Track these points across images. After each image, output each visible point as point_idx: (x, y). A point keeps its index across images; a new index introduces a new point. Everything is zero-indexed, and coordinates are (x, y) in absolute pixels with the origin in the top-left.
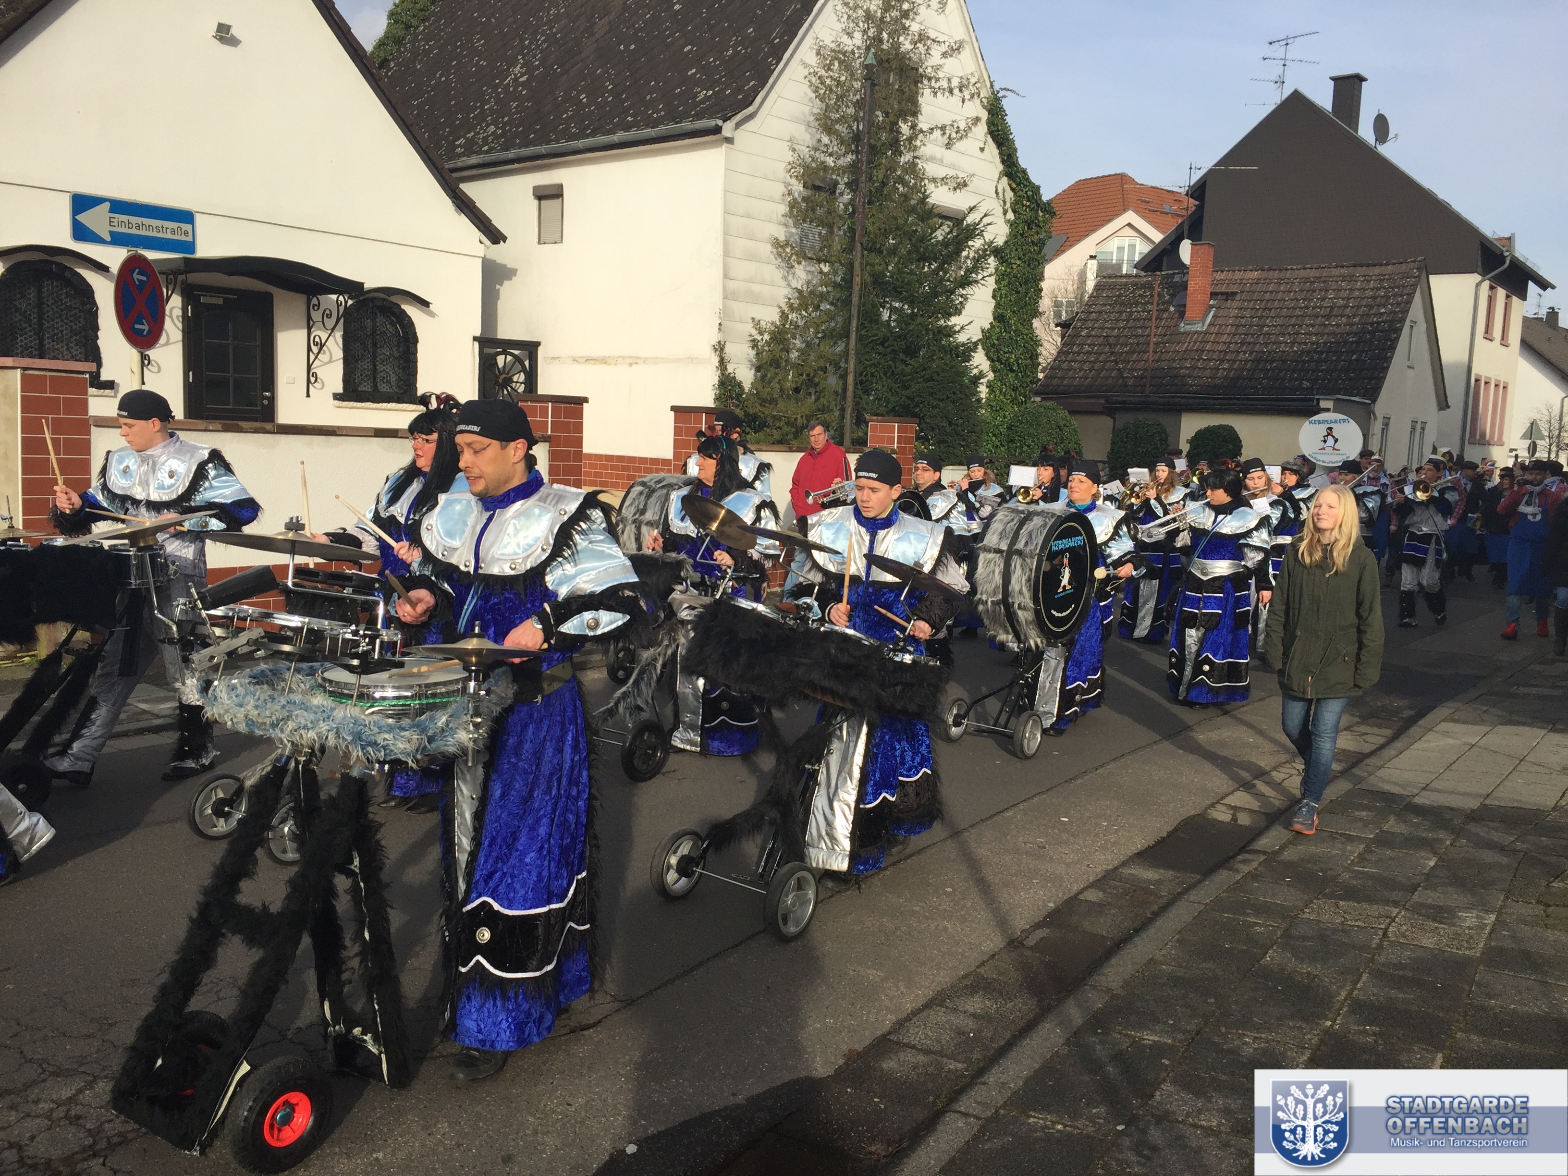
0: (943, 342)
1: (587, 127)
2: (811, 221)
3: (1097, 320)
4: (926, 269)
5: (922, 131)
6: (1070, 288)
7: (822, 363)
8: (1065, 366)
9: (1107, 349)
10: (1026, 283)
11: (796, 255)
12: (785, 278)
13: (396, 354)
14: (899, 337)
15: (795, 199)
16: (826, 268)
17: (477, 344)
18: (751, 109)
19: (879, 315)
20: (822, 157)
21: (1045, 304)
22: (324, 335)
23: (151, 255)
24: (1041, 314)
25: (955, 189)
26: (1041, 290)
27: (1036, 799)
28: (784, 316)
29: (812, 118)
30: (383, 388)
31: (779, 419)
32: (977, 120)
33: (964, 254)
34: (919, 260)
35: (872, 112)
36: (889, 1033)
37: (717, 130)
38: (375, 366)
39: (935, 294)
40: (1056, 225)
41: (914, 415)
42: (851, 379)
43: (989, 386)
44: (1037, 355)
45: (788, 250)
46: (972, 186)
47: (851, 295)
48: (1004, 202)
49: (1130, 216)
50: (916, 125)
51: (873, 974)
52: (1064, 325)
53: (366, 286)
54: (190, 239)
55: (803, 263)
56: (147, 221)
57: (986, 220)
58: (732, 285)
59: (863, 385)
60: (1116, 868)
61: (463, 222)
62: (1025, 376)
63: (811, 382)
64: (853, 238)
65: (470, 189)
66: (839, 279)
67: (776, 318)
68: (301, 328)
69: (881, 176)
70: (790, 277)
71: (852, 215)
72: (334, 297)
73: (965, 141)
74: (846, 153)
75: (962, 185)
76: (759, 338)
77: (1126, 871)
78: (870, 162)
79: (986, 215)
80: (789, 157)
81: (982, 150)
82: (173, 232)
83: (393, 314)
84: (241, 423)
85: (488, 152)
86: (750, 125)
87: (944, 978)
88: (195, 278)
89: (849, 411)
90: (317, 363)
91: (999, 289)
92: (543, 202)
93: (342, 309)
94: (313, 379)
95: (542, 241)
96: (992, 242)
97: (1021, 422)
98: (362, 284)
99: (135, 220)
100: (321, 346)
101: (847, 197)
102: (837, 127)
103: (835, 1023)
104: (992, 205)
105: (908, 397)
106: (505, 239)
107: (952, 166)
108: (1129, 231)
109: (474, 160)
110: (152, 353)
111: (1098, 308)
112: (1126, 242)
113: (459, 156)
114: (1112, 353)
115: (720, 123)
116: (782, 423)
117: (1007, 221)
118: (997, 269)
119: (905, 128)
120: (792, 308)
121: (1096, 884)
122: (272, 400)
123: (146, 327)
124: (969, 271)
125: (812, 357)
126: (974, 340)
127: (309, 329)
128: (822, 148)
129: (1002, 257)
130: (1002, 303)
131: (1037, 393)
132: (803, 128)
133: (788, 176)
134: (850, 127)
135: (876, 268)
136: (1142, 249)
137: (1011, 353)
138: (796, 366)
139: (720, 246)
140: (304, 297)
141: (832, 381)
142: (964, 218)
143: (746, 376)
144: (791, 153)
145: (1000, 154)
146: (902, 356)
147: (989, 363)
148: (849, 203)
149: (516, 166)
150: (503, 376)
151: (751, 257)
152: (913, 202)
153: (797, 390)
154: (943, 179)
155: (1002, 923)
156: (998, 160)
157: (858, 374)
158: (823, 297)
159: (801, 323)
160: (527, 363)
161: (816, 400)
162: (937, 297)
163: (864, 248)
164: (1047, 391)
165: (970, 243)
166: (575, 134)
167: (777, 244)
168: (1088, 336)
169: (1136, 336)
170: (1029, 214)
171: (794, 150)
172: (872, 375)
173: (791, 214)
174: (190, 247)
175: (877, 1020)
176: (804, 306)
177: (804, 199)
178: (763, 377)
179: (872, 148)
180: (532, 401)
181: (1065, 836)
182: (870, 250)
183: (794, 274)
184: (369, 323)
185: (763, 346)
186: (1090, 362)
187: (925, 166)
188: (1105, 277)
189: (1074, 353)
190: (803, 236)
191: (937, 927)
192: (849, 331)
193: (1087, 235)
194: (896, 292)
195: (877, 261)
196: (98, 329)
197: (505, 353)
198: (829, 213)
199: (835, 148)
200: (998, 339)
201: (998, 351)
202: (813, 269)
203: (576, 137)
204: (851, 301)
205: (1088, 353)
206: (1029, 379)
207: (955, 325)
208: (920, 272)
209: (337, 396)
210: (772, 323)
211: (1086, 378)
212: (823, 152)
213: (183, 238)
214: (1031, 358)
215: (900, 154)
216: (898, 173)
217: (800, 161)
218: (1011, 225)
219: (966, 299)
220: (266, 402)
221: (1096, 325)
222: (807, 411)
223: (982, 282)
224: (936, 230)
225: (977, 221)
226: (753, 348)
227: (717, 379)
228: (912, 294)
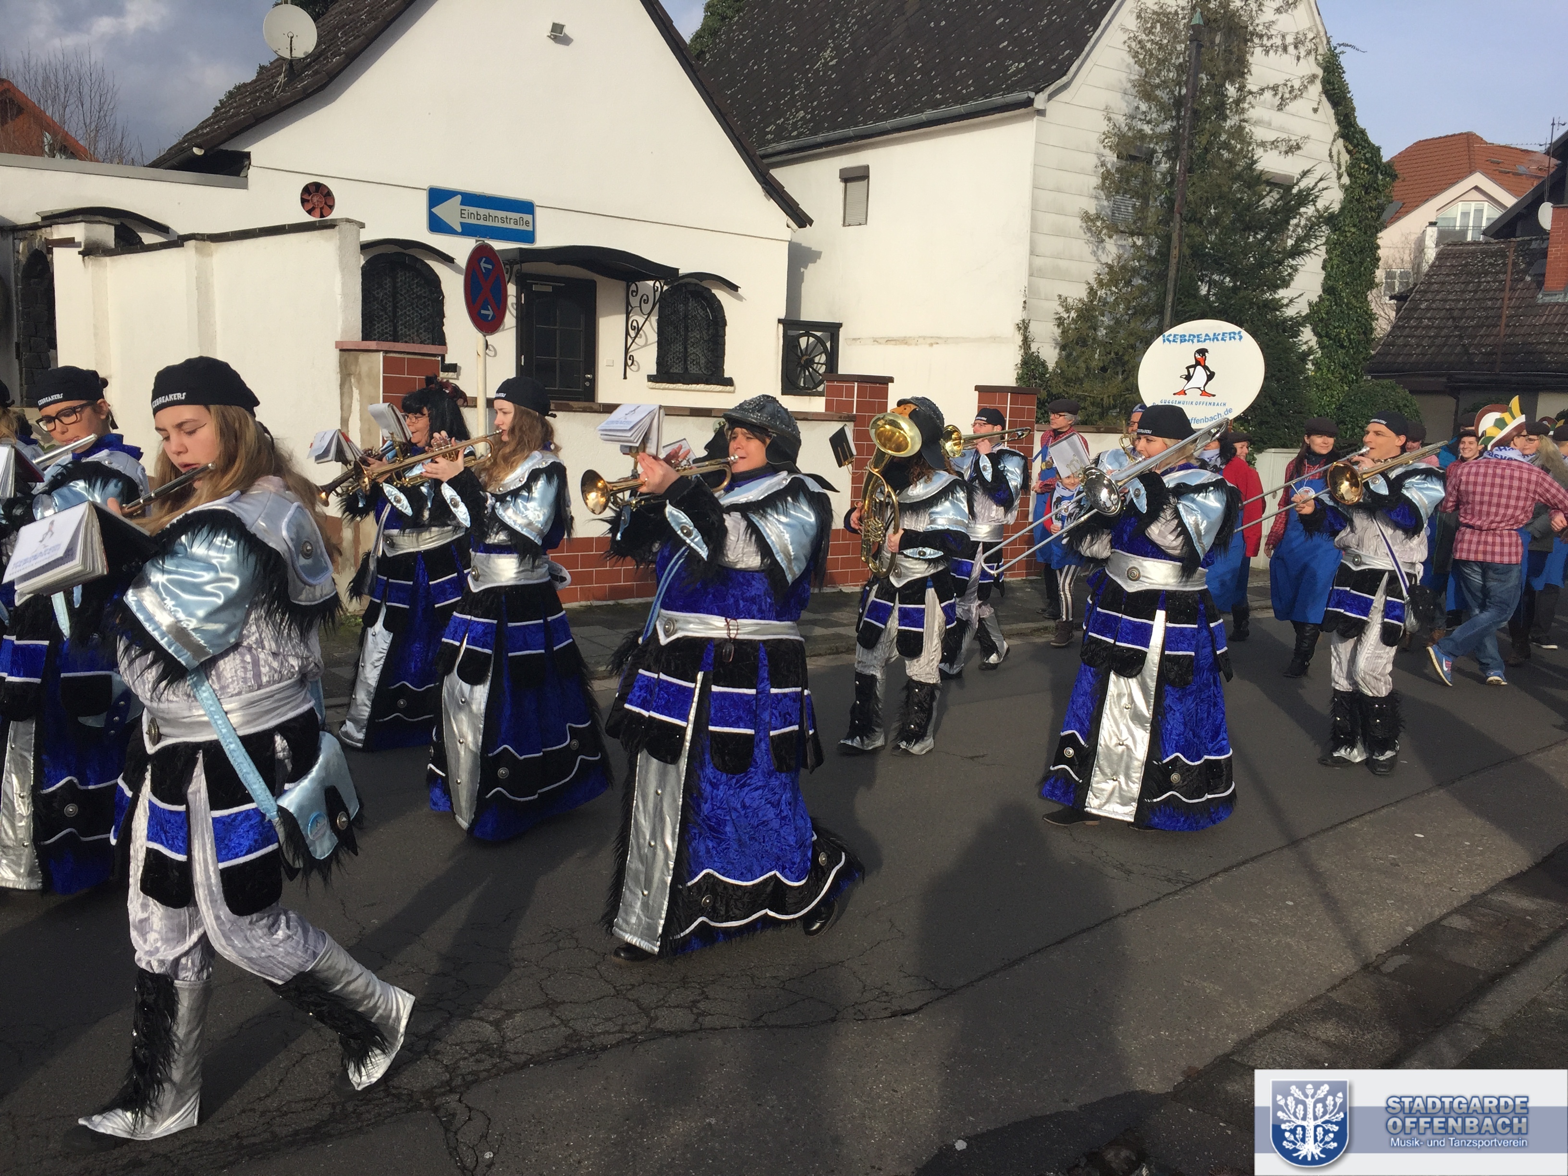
1: (896, 107)
2: (1125, 193)
3: (1438, 292)
4: (1251, 239)
5: (1250, 92)
6: (1407, 258)
7: (1132, 340)
8: (1400, 341)
9: (1450, 322)
10: (1361, 252)
11: (1107, 227)
12: (1094, 253)
13: (706, 338)
14: (1219, 311)
15: (1108, 171)
16: (1139, 242)
17: (781, 326)
18: (1064, 79)
19: (1197, 289)
20: (1139, 125)
21: (1380, 274)
22: (641, 320)
23: (498, 245)
24: (1377, 285)
25: (1286, 153)
26: (1378, 259)
27: (1384, 811)
28: (1092, 292)
29: (1130, 85)
30: (693, 370)
31: (1084, 399)
32: (1312, 78)
33: (1294, 222)
34: (1244, 230)
35: (1196, 74)
36: (1233, 1053)
37: (1029, 102)
38: (686, 349)
39: (1260, 265)
40: (1398, 189)
43: (1316, 363)
44: (1372, 330)
45: (1099, 224)
46: (1307, 148)
47: (1167, 268)
48: (1339, 165)
49: (1477, 179)
50: (1244, 86)
51: (1211, 988)
52: (1400, 298)
53: (680, 272)
54: (530, 229)
55: (1115, 237)
56: (494, 213)
57: (1321, 185)
58: (1038, 262)
60: (1484, 894)
61: (772, 207)
62: (1358, 352)
63: (1119, 360)
64: (1171, 210)
65: (780, 174)
66: (1154, 252)
67: (1083, 294)
68: (621, 313)
69: (1204, 142)
70: (1100, 252)
71: (1170, 185)
72: (651, 283)
73: (1299, 103)
74: (1166, 119)
75: (1293, 148)
76: (1065, 315)
77: (1498, 898)
78: (1193, 127)
79: (1321, 179)
80: (1104, 126)
81: (1315, 110)
82: (516, 223)
83: (705, 299)
84: (571, 403)
85: (797, 137)
86: (1063, 96)
87: (1290, 1000)
88: (530, 267)
90: (634, 346)
91: (1331, 259)
92: (848, 184)
93: (658, 294)
94: (630, 362)
95: (847, 223)
96: (1327, 208)
97: (1353, 401)
98: (677, 270)
99: (483, 211)
100: (638, 330)
101: (1164, 166)
102: (1157, 92)
103: (1171, 1035)
104: (1326, 168)
106: (811, 222)
107: (1281, 129)
108: (1476, 195)
109: (783, 146)
110: (494, 338)
111: (1442, 278)
112: (1472, 207)
113: (770, 142)
114: (1456, 327)
115: (1032, 95)
116: (1088, 403)
117: (1342, 186)
118: (1328, 238)
119: (1231, 91)
120: (1101, 283)
121: (1462, 910)
122: (593, 382)
123: (490, 313)
124: (1300, 240)
125: (1122, 333)
126: (1303, 314)
127: (628, 314)
128: (1139, 116)
129: (1334, 225)
130: (1333, 274)
131: (1369, 372)
132: (1119, 95)
133: (1101, 146)
134: (1171, 92)
135: (1196, 239)
136: (1491, 214)
137: (1343, 328)
138: (1103, 344)
139: (1028, 222)
140: (624, 284)
142: (1297, 184)
143: (1050, 355)
144: (1106, 122)
145: (1336, 114)
147: (1316, 338)
148: (1168, 172)
149: (824, 149)
150: (805, 358)
151: (1060, 232)
152: (1239, 168)
153: (1104, 369)
154: (1273, 143)
155: (1355, 944)
156: (1333, 120)
158: (1135, 271)
159: (1111, 299)
160: (828, 345)
161: (1125, 380)
162: (1263, 268)
163: (1183, 219)
164: (1379, 369)
165: (1302, 210)
166: (883, 114)
167: (1087, 218)
168: (1428, 309)
169: (1485, 309)
170: (1367, 178)
171: (1109, 119)
173: (1102, 187)
174: (530, 236)
175: (1217, 1038)
176: (1114, 281)
177: (1118, 170)
178: (1069, 355)
179: (1195, 112)
180: (836, 382)
181: (1420, 854)
182: (1189, 221)
183: (1104, 248)
184: (681, 307)
185: (1069, 324)
186: (1430, 337)
187: (1253, 129)
188: (1449, 245)
189: (1411, 328)
190: (1116, 209)
191: (1279, 942)
192: (1164, 306)
193: (1427, 200)
194: (1218, 265)
195: (1197, 232)
196: (443, 316)
197: (808, 334)
198: (1144, 183)
199: (1154, 116)
200: (1327, 314)
201: (1327, 326)
202: (1124, 243)
203: (884, 117)
204: (1167, 275)
205: (1428, 327)
206: (1361, 357)
207: (1283, 298)
208: (1246, 243)
209: (651, 378)
210: (1080, 300)
211: (1424, 355)
212: (1141, 120)
213: (524, 228)
214: (1365, 333)
215: (1225, 118)
216: (1222, 139)
217: (1116, 130)
218: (1346, 190)
219: (1295, 269)
220: (587, 384)
221: (1438, 297)
222: (1115, 391)
223: (1315, 251)
224: (1264, 197)
225: (1311, 186)
226: (1058, 326)
227: (1020, 358)
228: (1236, 266)
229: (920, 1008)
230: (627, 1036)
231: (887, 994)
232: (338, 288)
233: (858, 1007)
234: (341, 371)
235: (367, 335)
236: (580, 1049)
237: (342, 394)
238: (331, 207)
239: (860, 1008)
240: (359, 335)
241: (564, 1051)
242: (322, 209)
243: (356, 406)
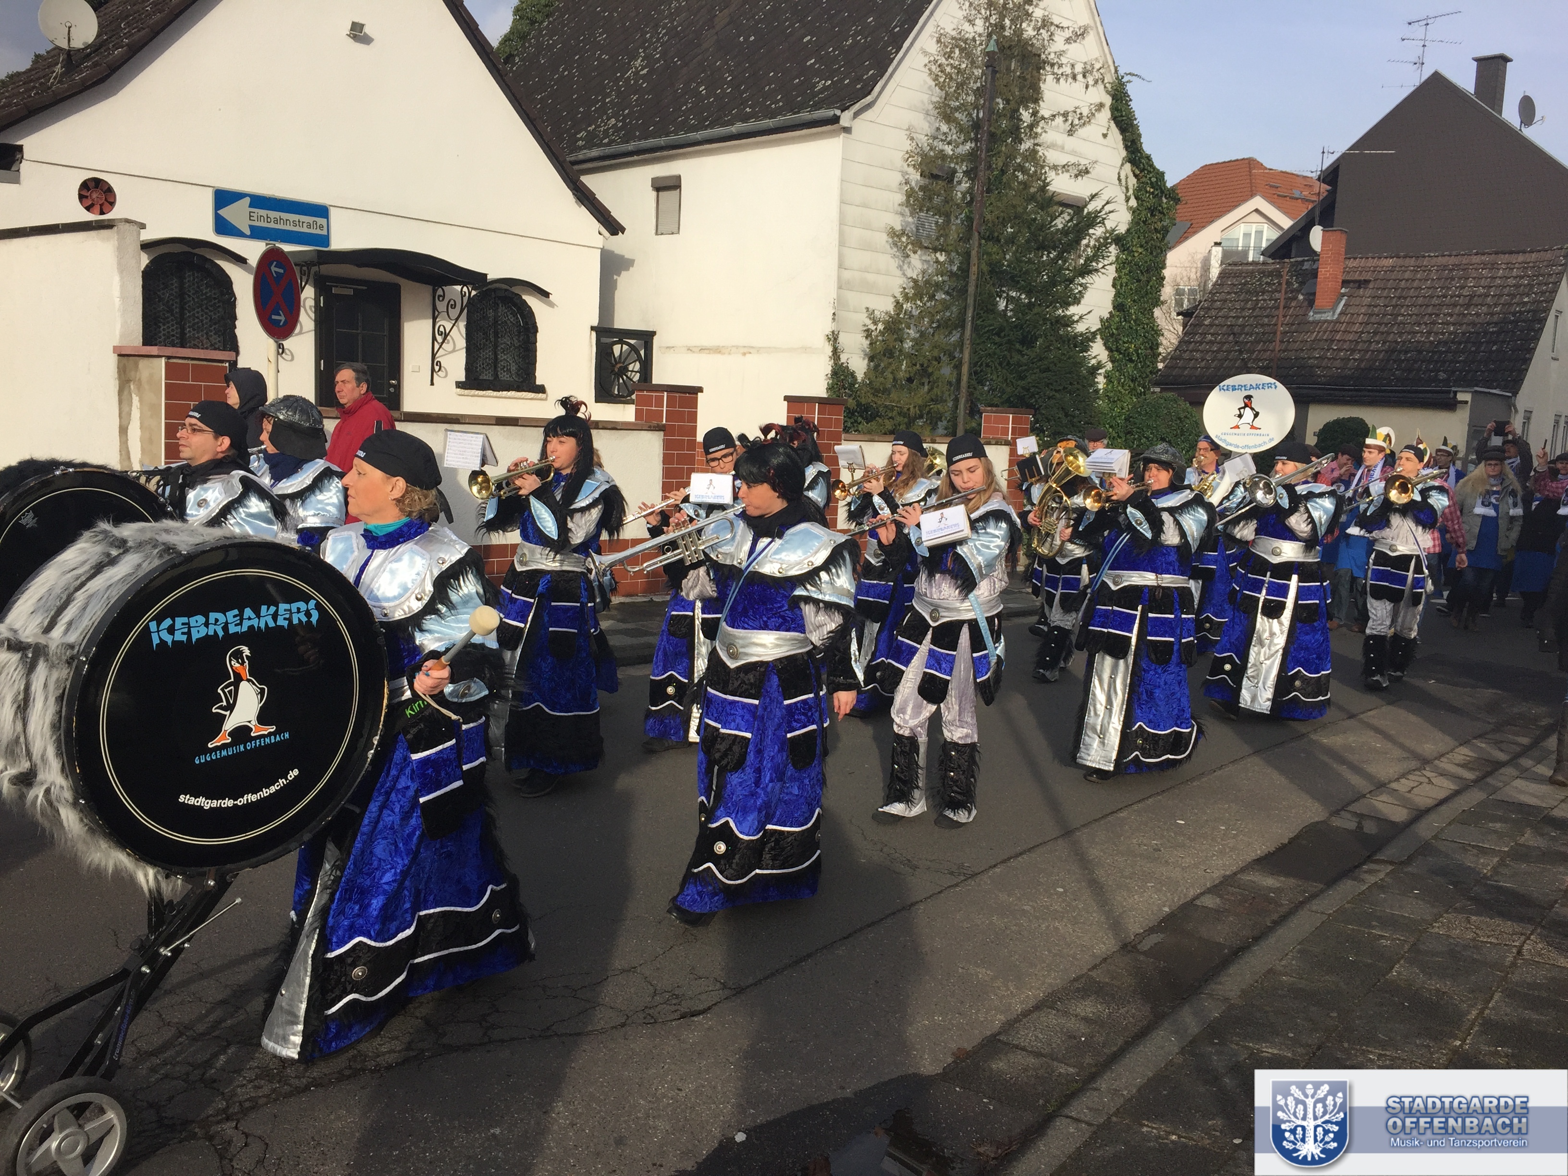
0: (1061, 332)
1: (706, 119)
2: (928, 211)
3: (1220, 309)
4: (1045, 258)
5: (1043, 118)
6: (1193, 276)
7: (936, 353)
8: (1186, 356)
9: (1231, 338)
10: (1148, 271)
11: (912, 244)
12: (900, 267)
13: (517, 343)
14: (1016, 327)
15: (912, 188)
16: (942, 258)
17: (594, 334)
18: (869, 99)
19: (996, 304)
20: (940, 146)
21: (1167, 292)
22: (448, 325)
23: (287, 248)
24: (1163, 303)
25: (1076, 176)
26: (1163, 278)
27: (1151, 800)
28: (898, 305)
29: (931, 106)
30: (504, 376)
31: (892, 409)
32: (1101, 105)
33: (1084, 242)
34: (1038, 249)
35: (992, 99)
36: (999, 1033)
37: (836, 120)
38: (496, 355)
39: (1053, 283)
40: (1182, 212)
41: (1029, 406)
42: (965, 369)
43: (1108, 376)
44: (1158, 345)
45: (904, 239)
46: (1093, 173)
47: (967, 284)
48: (1127, 189)
49: (1258, 202)
50: (1038, 112)
51: (983, 973)
52: (1186, 314)
53: (489, 277)
54: (324, 232)
55: (919, 252)
56: (285, 216)
57: (1108, 208)
58: (847, 275)
59: (978, 377)
60: (1235, 874)
61: (583, 213)
62: (1145, 366)
63: (924, 372)
64: (970, 228)
65: (590, 181)
66: (955, 268)
67: (890, 307)
68: (425, 318)
69: (1000, 164)
70: (906, 267)
71: (970, 203)
72: (458, 288)
73: (1088, 127)
74: (965, 141)
75: (1083, 172)
76: (873, 327)
77: (1246, 877)
78: (988, 150)
79: (1108, 203)
80: (907, 146)
81: (1105, 136)
82: (309, 226)
83: (515, 305)
85: (609, 144)
86: (868, 115)
87: (1054, 980)
88: (327, 269)
89: (962, 401)
90: (441, 352)
91: (1120, 277)
92: (660, 193)
93: (465, 300)
94: (437, 368)
95: (659, 232)
96: (1114, 230)
97: (1140, 413)
98: (486, 275)
99: (273, 214)
100: (446, 335)
101: (965, 185)
102: (957, 115)
103: (943, 1020)
104: (1115, 192)
105: (1023, 388)
106: (623, 230)
107: (1073, 153)
108: (1256, 217)
109: (595, 153)
110: (287, 343)
111: (1222, 296)
112: (1254, 228)
113: (581, 148)
114: (1237, 342)
115: (838, 112)
116: (895, 413)
117: (1129, 208)
118: (1117, 257)
119: (1026, 116)
120: (907, 298)
121: (1214, 890)
122: (398, 388)
123: (282, 318)
124: (1089, 260)
125: (927, 346)
126: (1093, 330)
127: (434, 319)
128: (941, 137)
129: (1123, 245)
130: (1122, 291)
131: (1156, 384)
132: (922, 116)
133: (905, 165)
134: (970, 115)
135: (994, 257)
136: (1269, 235)
137: (1131, 343)
138: (910, 356)
139: (836, 236)
140: (430, 288)
141: (946, 371)
142: (1085, 206)
143: (859, 366)
144: (909, 142)
145: (1124, 140)
146: (1018, 346)
147: (1107, 353)
148: (967, 192)
149: (636, 158)
150: (618, 366)
151: (867, 247)
152: (1032, 190)
153: (910, 380)
154: (1064, 167)
155: (1116, 925)
156: (1120, 145)
157: (973, 364)
158: (938, 286)
159: (916, 313)
160: (642, 353)
161: (930, 391)
162: (1055, 286)
163: (981, 237)
164: (1167, 382)
165: (1091, 231)
166: (694, 125)
167: (893, 233)
168: (1211, 325)
169: (1263, 325)
170: (1152, 201)
171: (912, 139)
172: (987, 365)
173: (907, 203)
174: (325, 240)
175: (987, 1019)
176: (918, 295)
177: (922, 188)
178: (876, 367)
179: (992, 135)
180: (648, 391)
181: (1180, 839)
182: (988, 239)
183: (909, 263)
184: (491, 313)
185: (877, 336)
186: (1214, 352)
187: (1046, 153)
188: (1230, 265)
189: (1196, 342)
190: (920, 226)
191: (1047, 927)
192: (964, 321)
193: (1212, 222)
194: (1014, 281)
195: (995, 250)
196: (235, 318)
197: (621, 342)
198: (946, 201)
199: (954, 137)
200: (1117, 329)
201: (1117, 341)
202: (929, 258)
203: (695, 129)
204: (967, 291)
205: (1211, 342)
206: (1149, 370)
207: (1074, 315)
208: (1039, 261)
209: (459, 385)
210: (887, 313)
211: (1208, 368)
212: (942, 140)
213: (318, 232)
214: (1151, 348)
215: (1021, 141)
216: (1018, 161)
217: (918, 150)
218: (1134, 212)
219: (1085, 288)
220: (392, 390)
221: (1220, 314)
222: (920, 402)
223: (1103, 270)
224: (1056, 218)
225: (1098, 209)
226: (867, 338)
227: (830, 368)
228: (1030, 284)
229: (709, 1008)
230: (412, 1054)
231: (677, 997)
232: (116, 291)
233: (647, 1011)
234: (120, 377)
235: (148, 340)
236: (364, 1070)
237: (120, 402)
238: (112, 204)
239: (651, 1011)
240: (139, 340)
241: (347, 1072)
242: (101, 205)
243: (136, 414)
